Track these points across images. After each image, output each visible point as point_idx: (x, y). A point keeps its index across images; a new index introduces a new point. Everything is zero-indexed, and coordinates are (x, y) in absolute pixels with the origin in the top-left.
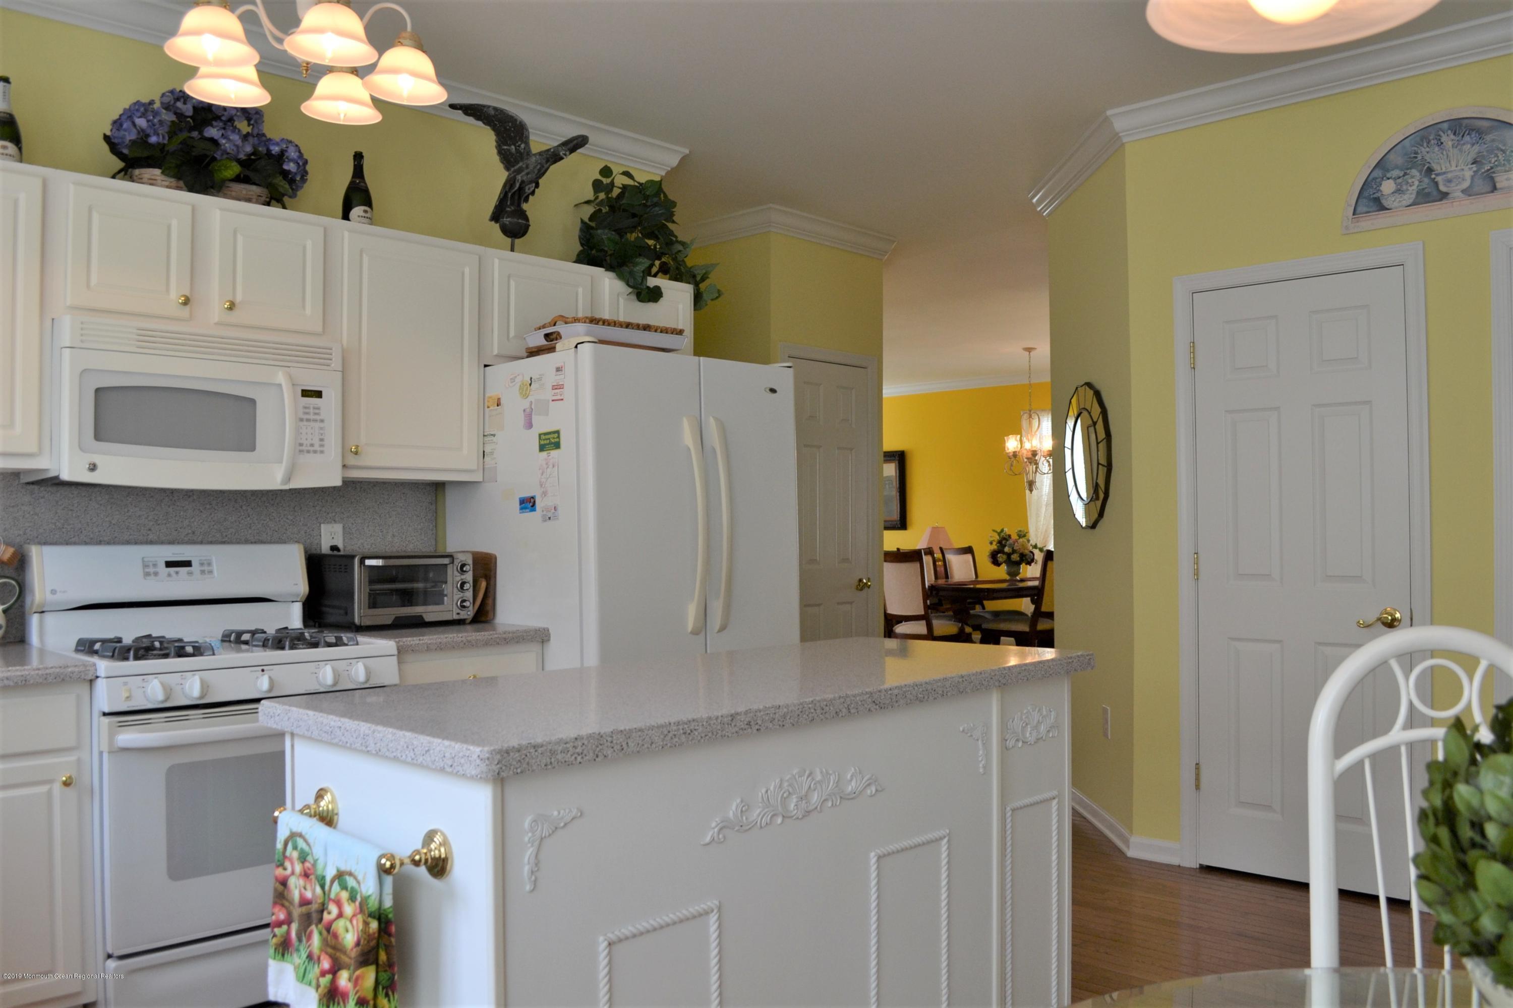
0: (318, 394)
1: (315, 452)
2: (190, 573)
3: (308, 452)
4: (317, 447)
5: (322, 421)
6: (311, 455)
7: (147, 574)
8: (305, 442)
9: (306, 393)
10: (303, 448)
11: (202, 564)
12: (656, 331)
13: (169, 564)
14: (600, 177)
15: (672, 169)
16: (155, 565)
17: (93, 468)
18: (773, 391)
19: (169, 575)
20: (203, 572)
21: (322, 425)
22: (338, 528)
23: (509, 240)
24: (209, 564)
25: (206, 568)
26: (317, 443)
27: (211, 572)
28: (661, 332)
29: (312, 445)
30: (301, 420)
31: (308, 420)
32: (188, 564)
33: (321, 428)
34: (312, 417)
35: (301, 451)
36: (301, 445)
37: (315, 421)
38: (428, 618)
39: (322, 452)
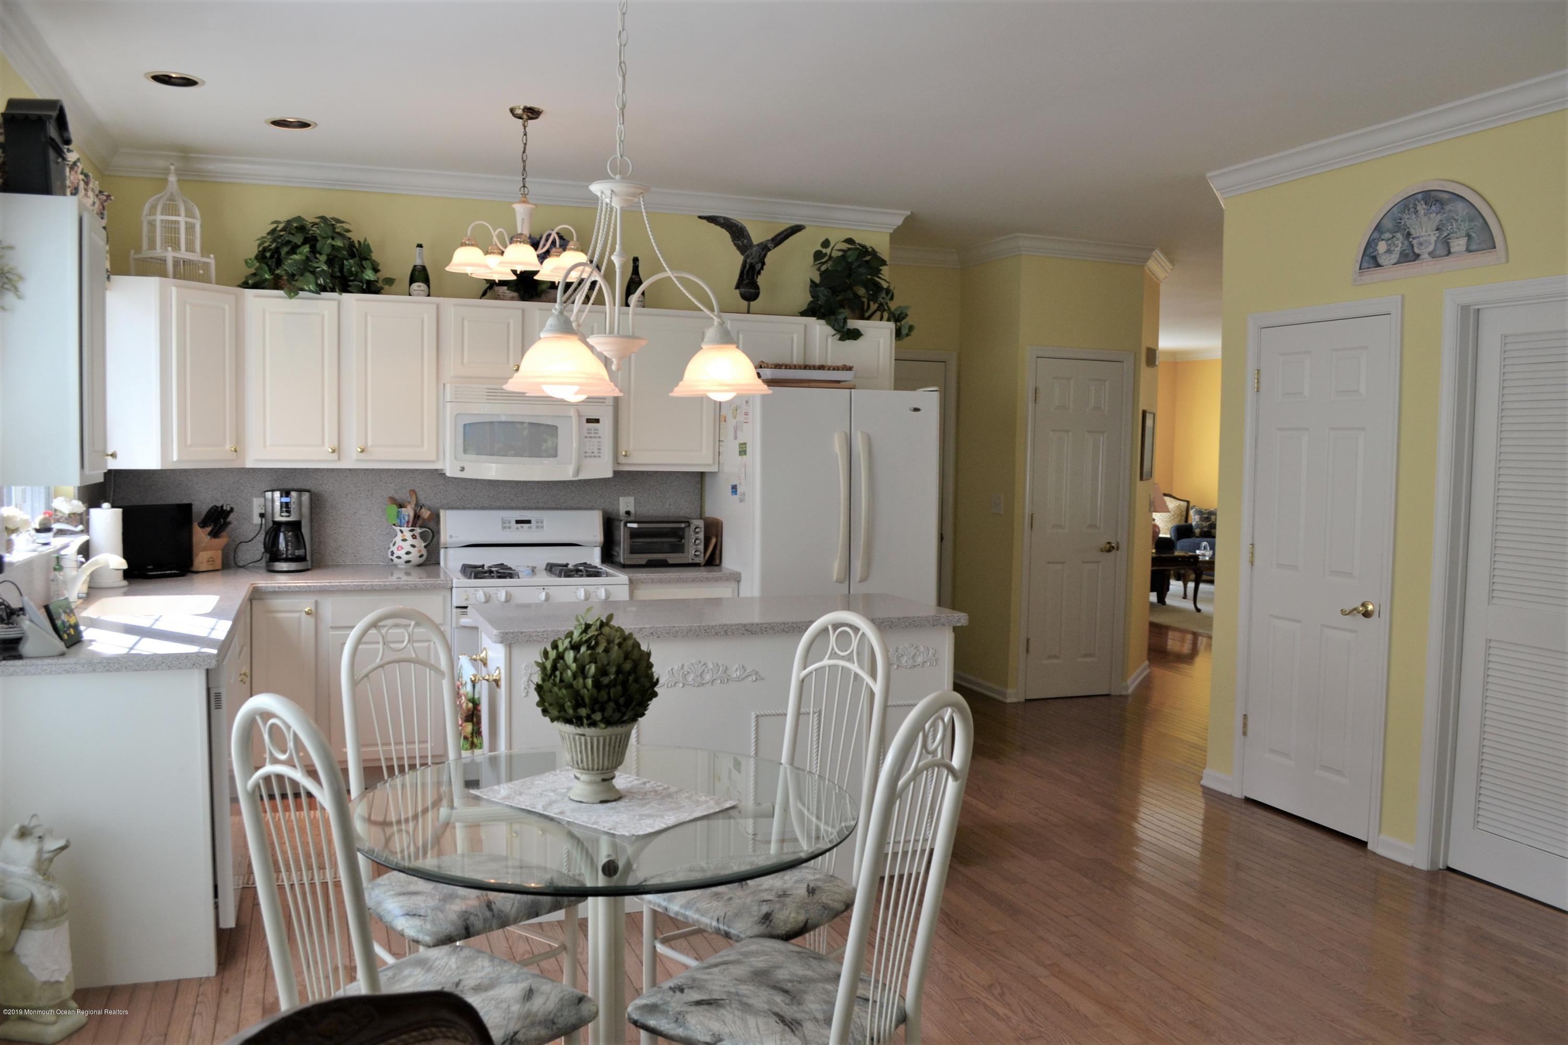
0: (597, 421)
1: (595, 457)
2: (530, 528)
3: (590, 457)
4: (596, 454)
5: (600, 437)
6: (593, 459)
7: (504, 528)
8: (588, 450)
9: (589, 421)
10: (588, 455)
11: (537, 522)
12: (829, 369)
13: (518, 522)
14: (820, 248)
15: (898, 227)
16: (509, 522)
17: (463, 469)
18: (916, 410)
19: (517, 528)
20: (538, 527)
21: (599, 440)
22: (631, 500)
23: (746, 302)
24: (542, 522)
25: (540, 525)
26: (596, 451)
27: (542, 527)
28: (834, 369)
29: (593, 453)
30: (586, 437)
31: (591, 437)
32: (529, 522)
33: (599, 442)
34: (592, 435)
35: (586, 456)
36: (586, 452)
37: (595, 437)
38: (671, 561)
39: (599, 457)
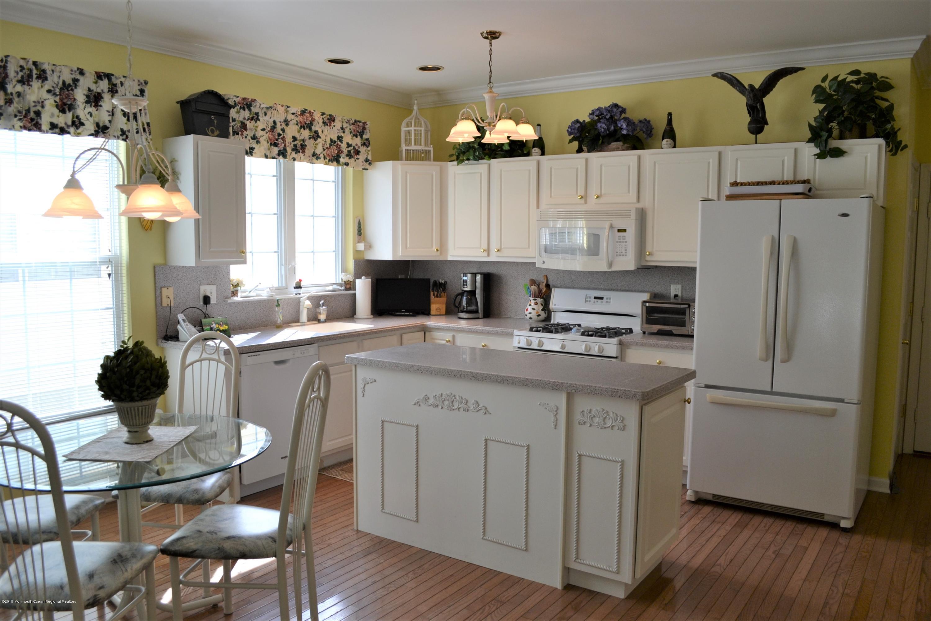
0: (625, 231)
1: (623, 255)
2: (602, 302)
3: (620, 255)
4: (624, 253)
5: (626, 242)
6: (621, 257)
7: (586, 301)
8: (619, 251)
9: (619, 231)
10: (618, 254)
11: (607, 299)
13: (595, 298)
14: (820, 83)
15: (917, 52)
16: (590, 298)
17: (544, 263)
18: (845, 215)
19: (594, 302)
20: (607, 302)
21: (626, 244)
22: (679, 287)
24: (610, 299)
25: (608, 300)
26: (624, 252)
27: (610, 302)
29: (622, 252)
30: (617, 242)
31: (620, 242)
32: (602, 298)
33: (626, 245)
34: (622, 240)
35: (617, 255)
36: (617, 252)
37: (623, 242)
38: (675, 332)
39: (626, 255)
